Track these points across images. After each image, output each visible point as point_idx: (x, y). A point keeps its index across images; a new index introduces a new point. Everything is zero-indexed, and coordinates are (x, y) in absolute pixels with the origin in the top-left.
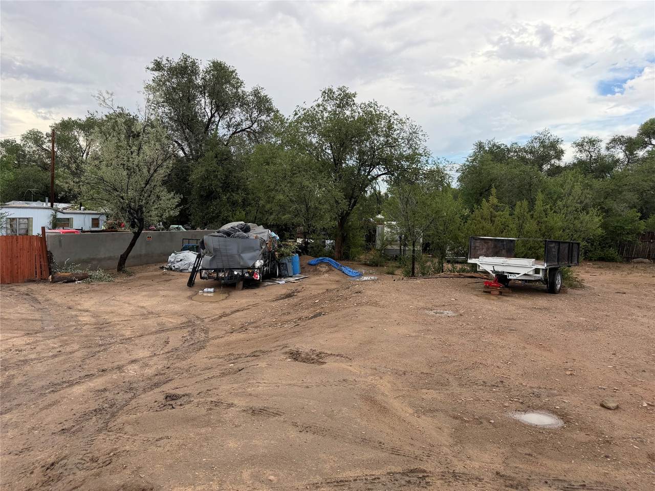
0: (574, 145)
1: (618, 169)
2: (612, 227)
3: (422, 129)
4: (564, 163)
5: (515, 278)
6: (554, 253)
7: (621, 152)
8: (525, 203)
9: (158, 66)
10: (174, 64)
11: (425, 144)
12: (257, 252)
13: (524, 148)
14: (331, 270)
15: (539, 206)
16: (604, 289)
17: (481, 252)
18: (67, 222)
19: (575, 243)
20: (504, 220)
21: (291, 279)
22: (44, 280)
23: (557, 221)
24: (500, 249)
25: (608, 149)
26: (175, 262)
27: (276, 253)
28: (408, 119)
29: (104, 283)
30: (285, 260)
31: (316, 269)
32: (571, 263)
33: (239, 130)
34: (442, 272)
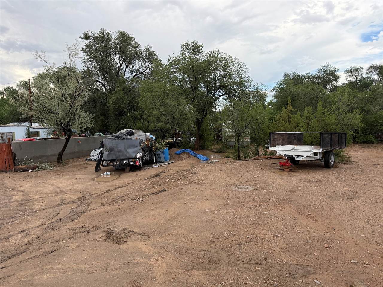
0: (346, 72)
1: (374, 85)
2: (370, 121)
3: (245, 64)
4: (340, 84)
5: (300, 159)
6: (327, 141)
7: (376, 75)
8: (310, 108)
9: (86, 37)
10: (96, 35)
11: (248, 74)
12: (138, 148)
13: (314, 76)
14: (189, 157)
15: (320, 110)
16: (365, 162)
17: (279, 142)
18: (37, 134)
19: (343, 133)
20: (297, 120)
21: (163, 164)
22: (10, 171)
23: (332, 119)
24: (292, 140)
25: (367, 73)
26: (94, 156)
27: (153, 148)
28: (236, 59)
29: (47, 171)
30: (159, 152)
31: (180, 157)
32: (341, 147)
33: (138, 73)
34: (258, 155)
